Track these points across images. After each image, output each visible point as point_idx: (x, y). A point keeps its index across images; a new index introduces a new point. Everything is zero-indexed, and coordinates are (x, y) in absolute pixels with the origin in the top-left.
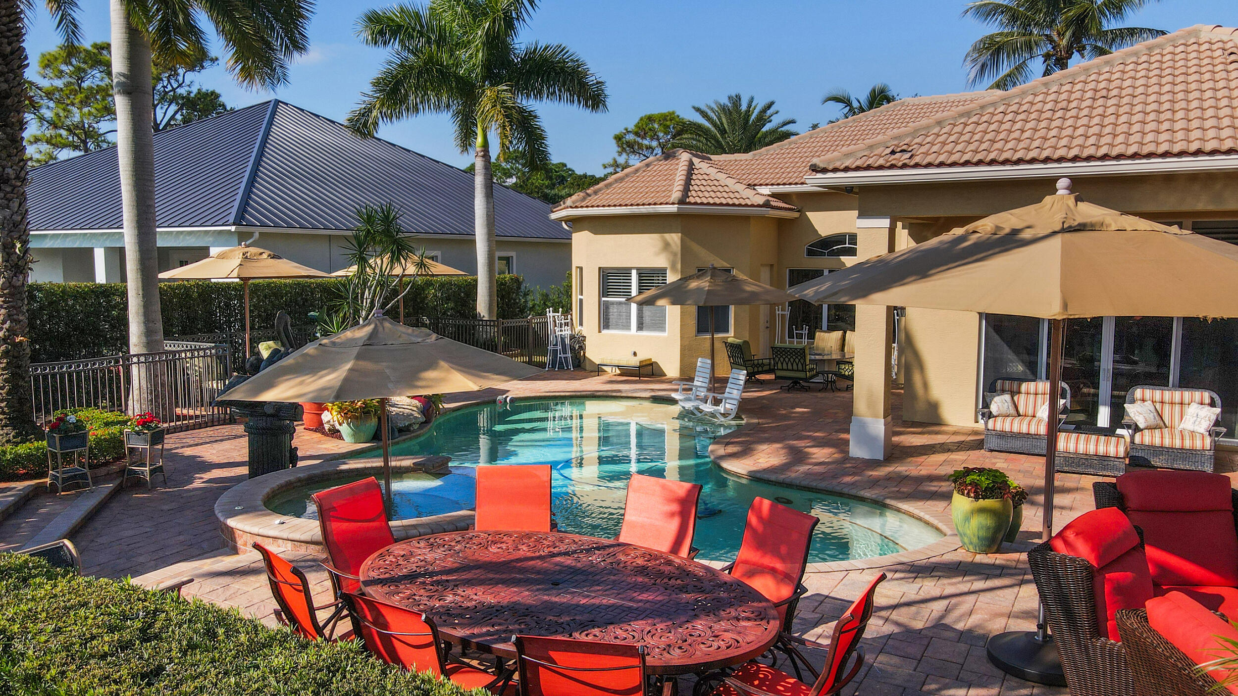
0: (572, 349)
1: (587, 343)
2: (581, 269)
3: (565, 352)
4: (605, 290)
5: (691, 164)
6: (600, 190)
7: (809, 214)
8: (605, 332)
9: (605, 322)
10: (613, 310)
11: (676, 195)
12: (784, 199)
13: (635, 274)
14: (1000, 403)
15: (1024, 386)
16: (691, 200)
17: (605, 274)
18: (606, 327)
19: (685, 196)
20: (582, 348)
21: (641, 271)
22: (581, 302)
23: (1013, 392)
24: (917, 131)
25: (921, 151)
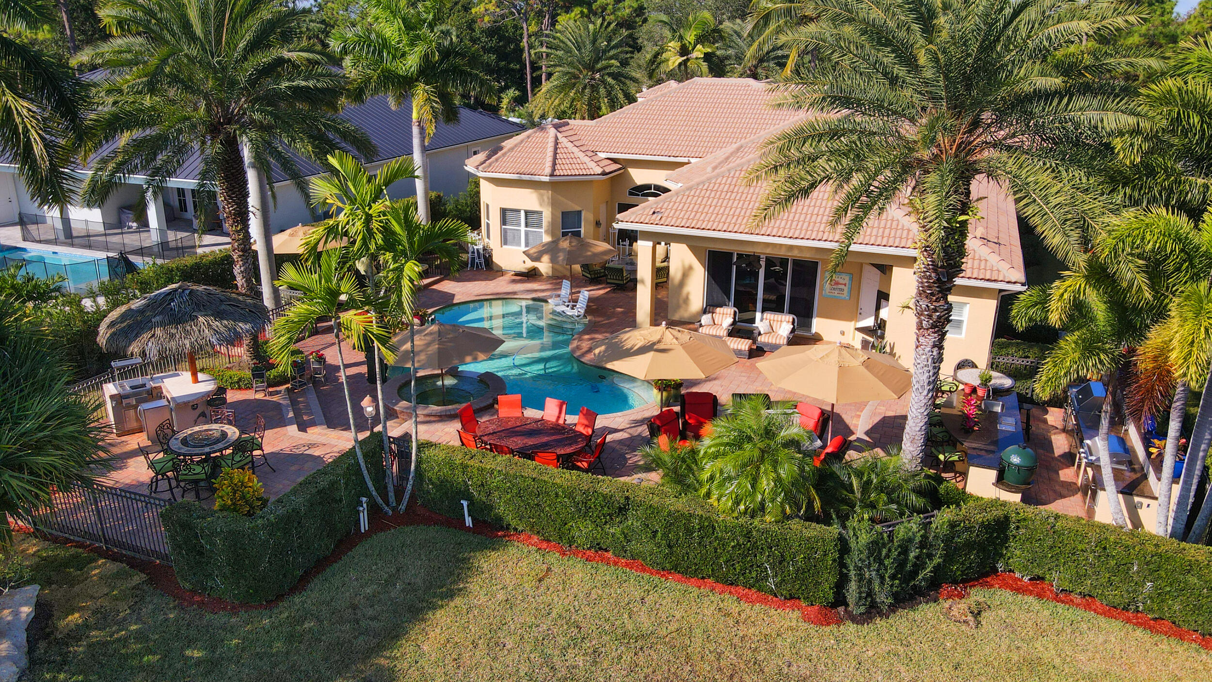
0: (484, 256)
1: (494, 253)
2: (488, 206)
3: (479, 258)
4: (504, 221)
5: (557, 138)
6: (500, 157)
7: (630, 170)
8: (504, 247)
9: (505, 241)
10: (509, 234)
11: (548, 170)
12: (615, 161)
13: (523, 214)
14: (705, 319)
15: (718, 310)
16: (557, 173)
17: (504, 211)
18: (506, 244)
19: (554, 170)
20: (491, 256)
21: (526, 212)
22: (488, 225)
23: (713, 313)
24: (666, 199)
25: (666, 215)
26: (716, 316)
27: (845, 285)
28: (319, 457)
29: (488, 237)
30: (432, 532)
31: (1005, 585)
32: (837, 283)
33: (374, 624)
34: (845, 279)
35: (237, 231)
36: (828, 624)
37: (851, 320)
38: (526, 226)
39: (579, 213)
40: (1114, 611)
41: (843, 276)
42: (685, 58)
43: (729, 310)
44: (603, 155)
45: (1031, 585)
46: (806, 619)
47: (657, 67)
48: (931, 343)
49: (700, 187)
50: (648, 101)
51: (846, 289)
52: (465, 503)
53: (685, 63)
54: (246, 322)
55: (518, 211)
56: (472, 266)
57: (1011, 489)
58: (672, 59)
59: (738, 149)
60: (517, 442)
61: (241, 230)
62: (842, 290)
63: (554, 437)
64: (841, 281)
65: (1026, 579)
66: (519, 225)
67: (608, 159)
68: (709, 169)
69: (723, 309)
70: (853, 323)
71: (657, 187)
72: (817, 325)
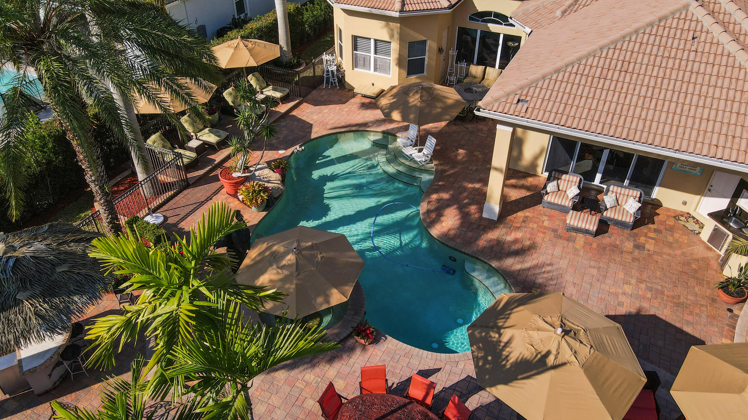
0: (338, 77)
2: (340, 30)
3: (333, 78)
4: (355, 47)
8: (355, 69)
9: (356, 64)
10: (360, 58)
11: (397, 7)
13: (372, 41)
14: (551, 187)
15: (564, 176)
16: (407, 8)
17: (355, 39)
18: (356, 67)
19: (403, 7)
20: (343, 77)
21: (376, 41)
22: (341, 47)
23: (558, 179)
24: (532, 83)
25: (532, 105)
26: (561, 183)
29: (341, 56)
37: (697, 194)
38: (376, 53)
39: (424, 42)
43: (575, 178)
55: (370, 39)
56: (328, 82)
62: (694, 167)
66: (369, 51)
68: (558, 13)
69: (568, 176)
70: (699, 197)
71: (497, 15)
72: (658, 193)
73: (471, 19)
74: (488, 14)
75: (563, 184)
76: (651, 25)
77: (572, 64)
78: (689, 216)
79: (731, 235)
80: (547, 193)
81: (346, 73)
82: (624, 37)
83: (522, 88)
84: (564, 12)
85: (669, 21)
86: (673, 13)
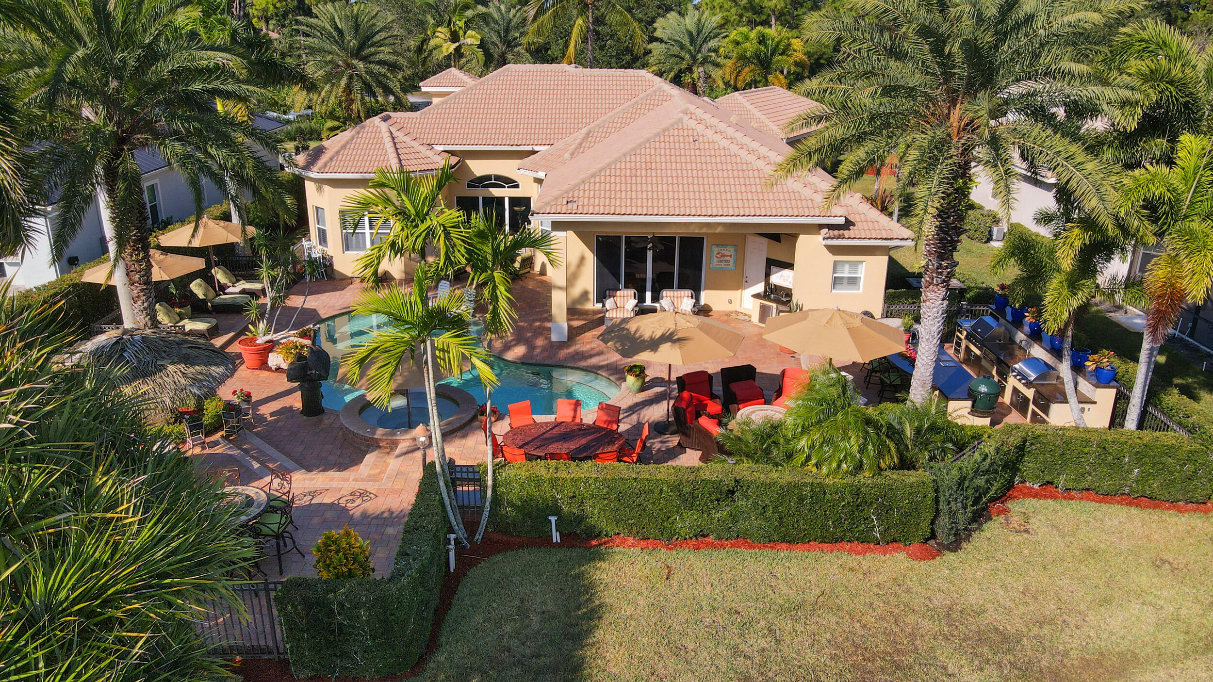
0: (325, 265)
2: (322, 209)
5: (391, 133)
6: (333, 156)
7: (469, 161)
8: (347, 253)
9: (347, 246)
10: (352, 238)
12: (452, 153)
14: (610, 302)
17: (341, 215)
18: (348, 249)
19: (402, 166)
20: (331, 265)
22: (322, 231)
23: (614, 296)
24: (575, 187)
25: (580, 203)
26: (618, 299)
27: (731, 256)
28: (333, 504)
29: (323, 243)
30: (525, 556)
31: (1025, 495)
32: (724, 256)
33: (542, 661)
34: (730, 251)
35: (138, 261)
36: (934, 558)
37: (737, 289)
40: (1107, 497)
41: (729, 248)
42: (457, 44)
43: (629, 292)
44: (441, 148)
45: (1042, 490)
46: (913, 557)
47: (429, 55)
48: (941, 297)
49: (603, 173)
50: (468, 89)
51: (732, 260)
52: (553, 519)
53: (457, 50)
54: (217, 365)
57: (983, 415)
58: (445, 46)
59: (588, 134)
60: (563, 448)
61: (143, 259)
62: (728, 261)
63: (589, 438)
64: (728, 253)
65: (1036, 486)
66: (364, 228)
67: (445, 151)
68: (567, 156)
69: (622, 292)
70: (740, 291)
71: (498, 178)
72: (706, 297)
73: (469, 186)
74: (488, 177)
75: (619, 300)
76: (658, 135)
77: (604, 169)
78: (737, 313)
79: (774, 305)
80: (607, 311)
81: (334, 260)
82: (640, 145)
83: (567, 192)
84: (572, 154)
85: (671, 131)
86: (672, 125)
